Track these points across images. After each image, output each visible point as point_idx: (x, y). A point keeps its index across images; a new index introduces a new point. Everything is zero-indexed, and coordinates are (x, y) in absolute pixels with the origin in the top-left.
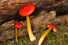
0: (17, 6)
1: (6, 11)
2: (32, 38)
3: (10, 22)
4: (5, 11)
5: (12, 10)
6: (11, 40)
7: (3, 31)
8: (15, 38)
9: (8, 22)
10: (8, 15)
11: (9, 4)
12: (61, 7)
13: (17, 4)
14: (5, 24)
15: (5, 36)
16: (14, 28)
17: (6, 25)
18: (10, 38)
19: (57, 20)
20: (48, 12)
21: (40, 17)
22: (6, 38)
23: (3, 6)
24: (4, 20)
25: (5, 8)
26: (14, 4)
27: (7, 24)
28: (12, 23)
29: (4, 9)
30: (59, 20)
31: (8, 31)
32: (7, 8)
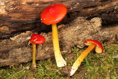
0: (37, 7)
1: (19, 14)
2: (61, 62)
4: (17, 15)
5: (28, 13)
6: (24, 64)
7: (12, 48)
8: (31, 61)
9: (22, 34)
10: (21, 22)
11: (23, 3)
12: (109, 12)
13: (36, 3)
14: (15, 37)
15: (15, 58)
16: (31, 44)
17: (17, 38)
18: (23, 60)
19: (103, 34)
20: (89, 19)
21: (74, 27)
22: (16, 60)
23: (14, 6)
24: (15, 30)
25: (16, 9)
26: (33, 3)
27: (19, 37)
28: (27, 36)
29: (14, 12)
30: (106, 33)
31: (20, 49)
32: (20, 11)
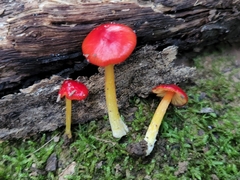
0: (73, 31)
1: (37, 45)
3: (46, 80)
4: (33, 47)
5: (54, 43)
6: (49, 133)
7: (26, 108)
9: (43, 81)
10: (41, 59)
11: (45, 24)
13: (70, 23)
17: (35, 89)
19: (179, 72)
20: (160, 49)
21: (135, 65)
22: (35, 128)
23: (26, 30)
26: (64, 23)
27: (39, 87)
28: (54, 85)
31: (41, 108)
32: (38, 38)
